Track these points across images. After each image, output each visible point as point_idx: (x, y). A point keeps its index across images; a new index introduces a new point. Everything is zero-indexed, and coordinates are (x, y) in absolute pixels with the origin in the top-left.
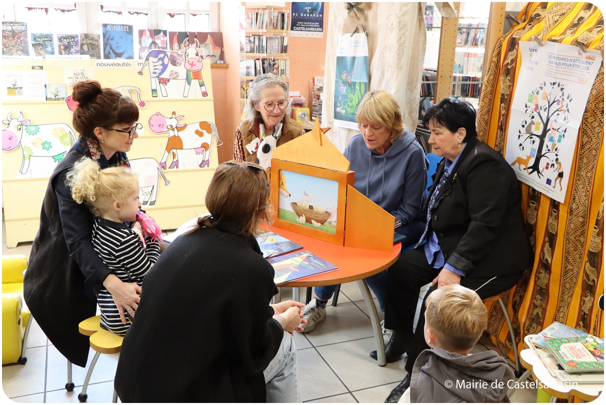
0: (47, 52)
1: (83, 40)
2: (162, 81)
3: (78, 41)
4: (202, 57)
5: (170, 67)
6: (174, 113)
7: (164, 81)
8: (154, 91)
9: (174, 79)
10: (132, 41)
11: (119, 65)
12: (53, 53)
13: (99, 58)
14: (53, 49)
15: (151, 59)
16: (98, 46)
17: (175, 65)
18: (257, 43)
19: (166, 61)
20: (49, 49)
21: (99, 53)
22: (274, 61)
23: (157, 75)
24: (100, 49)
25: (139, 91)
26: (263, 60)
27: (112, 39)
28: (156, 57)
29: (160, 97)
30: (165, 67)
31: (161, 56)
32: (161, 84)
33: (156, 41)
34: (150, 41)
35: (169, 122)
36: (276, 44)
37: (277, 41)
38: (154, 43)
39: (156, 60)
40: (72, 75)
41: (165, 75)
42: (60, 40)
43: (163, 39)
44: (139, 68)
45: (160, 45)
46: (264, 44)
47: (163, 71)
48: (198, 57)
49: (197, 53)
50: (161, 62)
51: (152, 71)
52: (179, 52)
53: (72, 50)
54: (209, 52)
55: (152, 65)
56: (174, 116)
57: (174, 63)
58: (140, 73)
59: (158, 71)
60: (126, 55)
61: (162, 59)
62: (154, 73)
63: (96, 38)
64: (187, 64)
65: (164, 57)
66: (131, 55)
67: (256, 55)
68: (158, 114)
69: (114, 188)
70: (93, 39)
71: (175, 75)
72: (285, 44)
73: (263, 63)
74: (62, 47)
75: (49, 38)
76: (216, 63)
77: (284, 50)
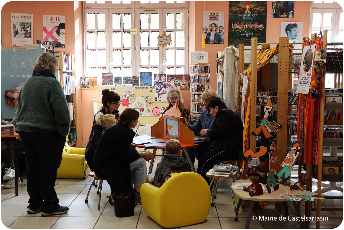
0: (119, 84)
1: (133, 79)
2: (159, 94)
3: (130, 79)
4: (177, 85)
5: (163, 89)
6: (163, 107)
7: (160, 95)
8: (156, 98)
9: (164, 93)
10: (152, 79)
11: (143, 88)
12: (121, 84)
13: (138, 85)
14: (121, 82)
15: (156, 86)
16: (138, 81)
17: (165, 88)
18: (195, 79)
19: (162, 86)
20: (120, 82)
21: (138, 83)
22: (202, 86)
23: (157, 92)
24: (139, 82)
25: (149, 98)
26: (197, 85)
27: (144, 78)
28: (158, 85)
29: (158, 101)
30: (161, 89)
31: (160, 84)
32: (159, 96)
33: (161, 79)
34: (159, 79)
35: (161, 111)
36: (203, 79)
37: (204, 77)
38: (160, 79)
39: (158, 86)
40: (125, 92)
41: (161, 92)
42: (124, 79)
43: (164, 78)
44: (151, 89)
45: (163, 80)
46: (198, 79)
47: (160, 90)
48: (175, 85)
49: (175, 83)
50: (160, 87)
51: (156, 90)
52: (168, 83)
53: (128, 83)
54: (183, 83)
55: (156, 88)
56: (163, 109)
57: (165, 87)
58: (151, 91)
59: (158, 90)
60: (149, 84)
61: (160, 86)
62: (157, 91)
63: (138, 78)
64: (170, 88)
65: (161, 85)
66: (151, 84)
67: (195, 83)
68: (156, 108)
69: (106, 121)
70: (136, 78)
71: (165, 92)
72: (208, 78)
73: (197, 87)
74: (125, 82)
75: (120, 78)
76: (186, 87)
77: (208, 81)
